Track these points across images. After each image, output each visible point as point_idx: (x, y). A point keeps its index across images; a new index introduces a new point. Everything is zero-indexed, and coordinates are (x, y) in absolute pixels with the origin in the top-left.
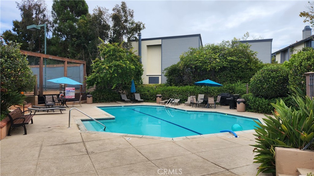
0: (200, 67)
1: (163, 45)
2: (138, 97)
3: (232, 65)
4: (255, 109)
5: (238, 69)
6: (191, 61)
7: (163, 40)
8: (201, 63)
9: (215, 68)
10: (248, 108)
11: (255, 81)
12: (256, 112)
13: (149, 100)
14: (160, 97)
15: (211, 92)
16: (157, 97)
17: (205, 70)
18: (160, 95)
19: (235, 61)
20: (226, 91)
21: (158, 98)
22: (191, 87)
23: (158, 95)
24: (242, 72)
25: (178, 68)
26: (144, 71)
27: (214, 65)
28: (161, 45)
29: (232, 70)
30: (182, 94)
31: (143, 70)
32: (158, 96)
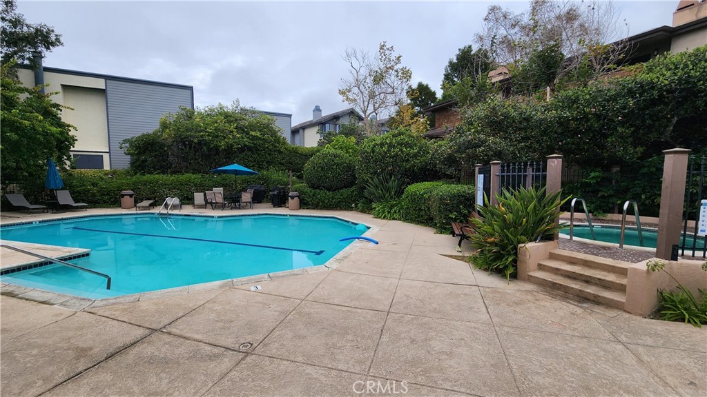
0: (206, 143)
1: (109, 92)
2: (64, 197)
3: (256, 144)
4: (313, 204)
5: (264, 150)
6: (187, 130)
7: (108, 81)
8: (208, 135)
9: (232, 146)
10: (303, 204)
11: (314, 168)
12: (314, 209)
13: (99, 203)
14: (131, 196)
15: (233, 184)
16: (123, 196)
17: (217, 148)
18: (130, 192)
19: (260, 139)
20: (253, 181)
21: (127, 198)
22: (195, 176)
23: (124, 192)
24: (269, 155)
25: (160, 140)
26: (76, 140)
27: (231, 141)
28: (104, 90)
29: (256, 150)
30: (178, 189)
31: (75, 138)
32: (127, 195)
